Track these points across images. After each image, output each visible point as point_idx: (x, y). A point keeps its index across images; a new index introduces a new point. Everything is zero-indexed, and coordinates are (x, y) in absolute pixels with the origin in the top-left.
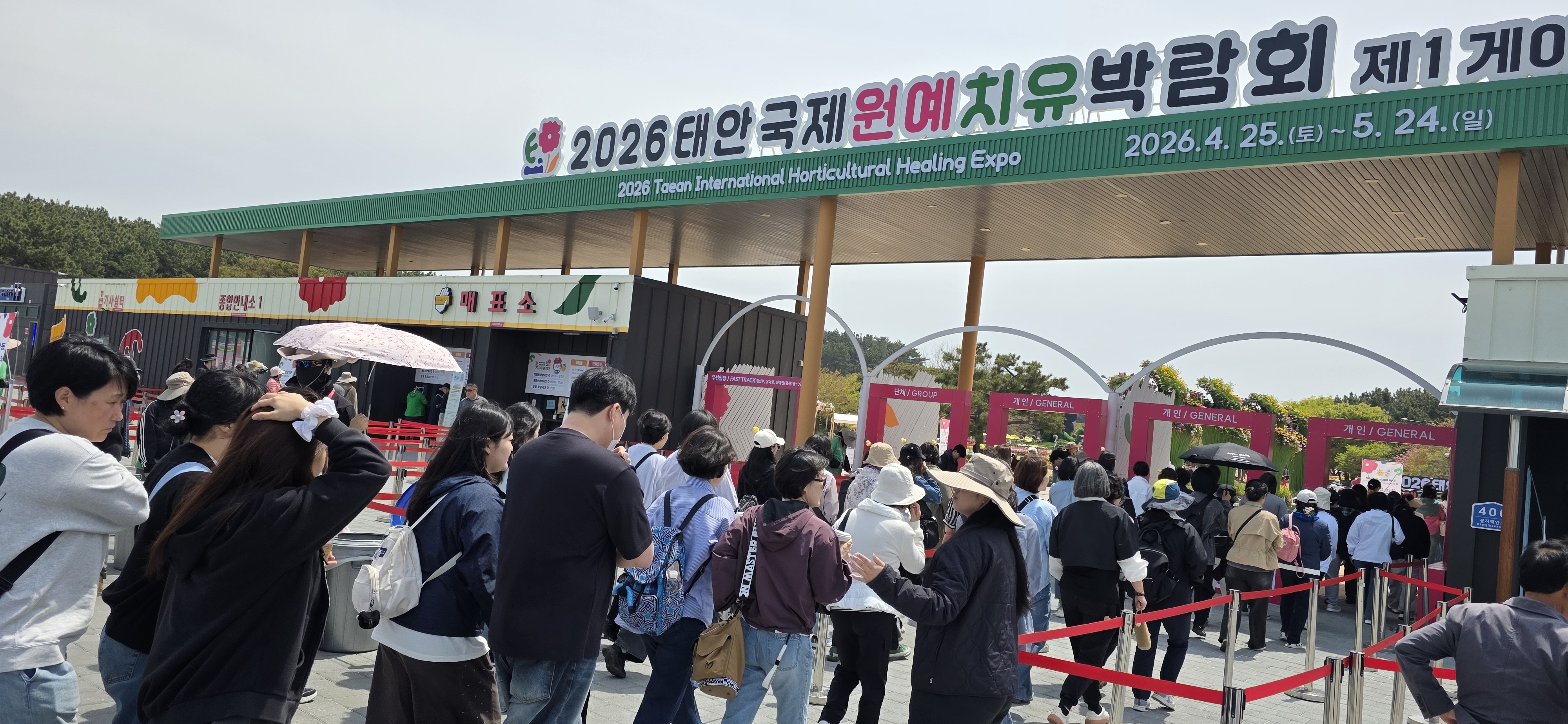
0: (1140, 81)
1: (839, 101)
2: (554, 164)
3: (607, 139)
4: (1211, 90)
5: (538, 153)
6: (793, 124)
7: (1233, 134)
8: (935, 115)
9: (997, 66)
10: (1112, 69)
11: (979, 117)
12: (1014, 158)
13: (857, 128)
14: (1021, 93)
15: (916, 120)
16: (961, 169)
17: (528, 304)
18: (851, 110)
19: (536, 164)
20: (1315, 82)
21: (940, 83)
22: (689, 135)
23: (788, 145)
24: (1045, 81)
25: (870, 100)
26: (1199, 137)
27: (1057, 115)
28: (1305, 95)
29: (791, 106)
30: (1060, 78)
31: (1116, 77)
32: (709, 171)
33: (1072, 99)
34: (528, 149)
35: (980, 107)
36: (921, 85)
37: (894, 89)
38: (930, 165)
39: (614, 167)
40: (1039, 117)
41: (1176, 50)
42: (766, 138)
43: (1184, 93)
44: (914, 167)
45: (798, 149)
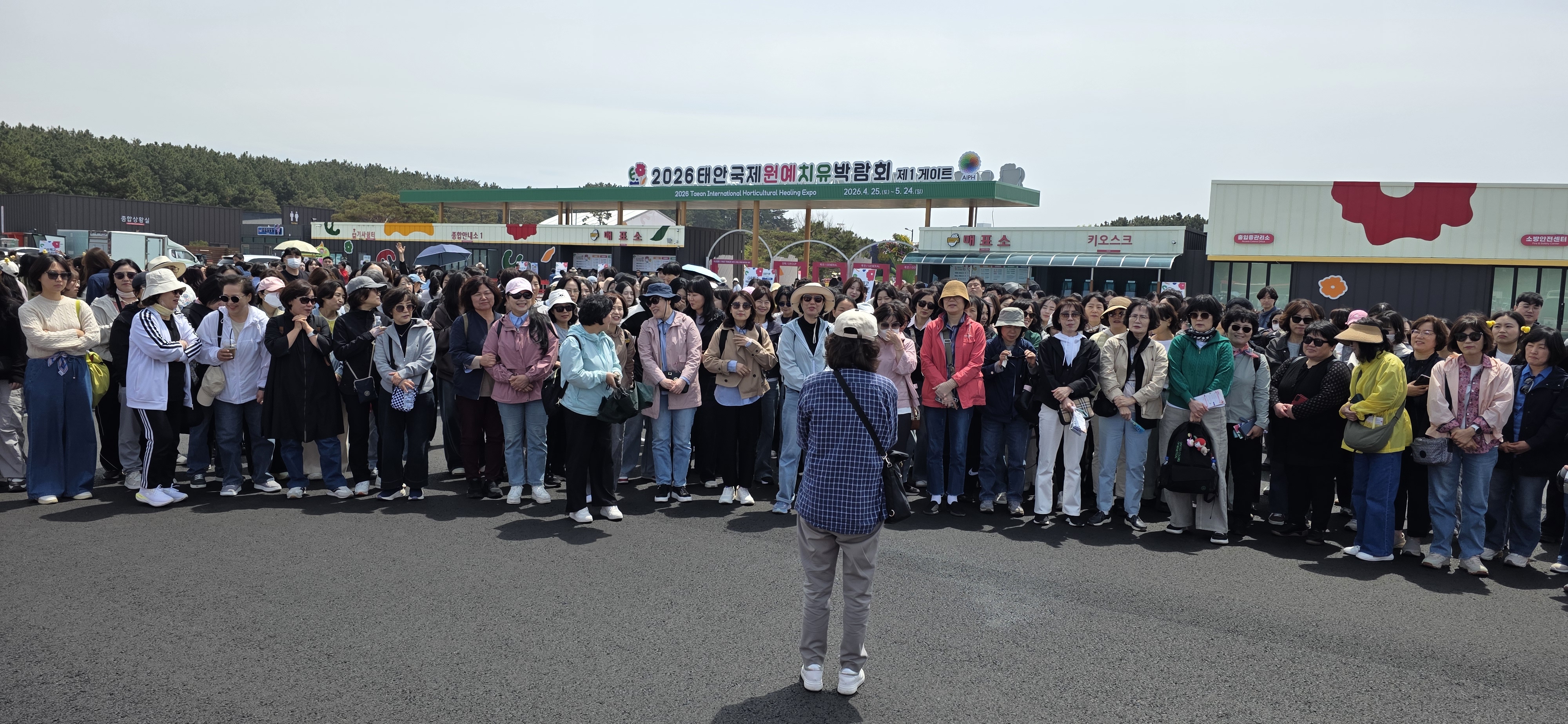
0: (847, 173)
1: (758, 168)
2: (644, 181)
3: (667, 173)
4: (864, 177)
5: (636, 176)
6: (743, 175)
7: (870, 191)
8: (790, 176)
9: (808, 163)
10: (840, 168)
11: (803, 179)
12: (814, 193)
13: (765, 179)
14: (815, 173)
15: (784, 178)
16: (799, 195)
17: (638, 237)
18: (763, 172)
19: (635, 181)
20: (888, 179)
21: (791, 166)
22: (703, 175)
23: (742, 182)
24: (822, 169)
25: (769, 169)
26: (862, 191)
27: (826, 180)
28: (885, 181)
29: (742, 168)
30: (826, 169)
31: (841, 170)
32: (712, 189)
33: (829, 176)
34: (631, 175)
35: (804, 175)
36: (785, 166)
37: (777, 166)
38: (789, 193)
39: (672, 184)
40: (821, 180)
41: (856, 165)
42: (733, 179)
43: (858, 177)
44: (785, 193)
45: (745, 183)
